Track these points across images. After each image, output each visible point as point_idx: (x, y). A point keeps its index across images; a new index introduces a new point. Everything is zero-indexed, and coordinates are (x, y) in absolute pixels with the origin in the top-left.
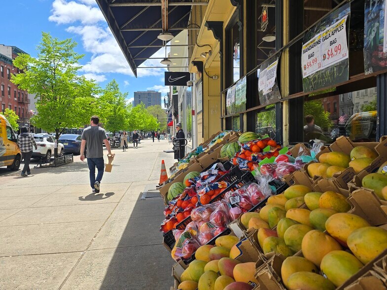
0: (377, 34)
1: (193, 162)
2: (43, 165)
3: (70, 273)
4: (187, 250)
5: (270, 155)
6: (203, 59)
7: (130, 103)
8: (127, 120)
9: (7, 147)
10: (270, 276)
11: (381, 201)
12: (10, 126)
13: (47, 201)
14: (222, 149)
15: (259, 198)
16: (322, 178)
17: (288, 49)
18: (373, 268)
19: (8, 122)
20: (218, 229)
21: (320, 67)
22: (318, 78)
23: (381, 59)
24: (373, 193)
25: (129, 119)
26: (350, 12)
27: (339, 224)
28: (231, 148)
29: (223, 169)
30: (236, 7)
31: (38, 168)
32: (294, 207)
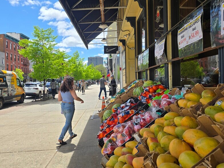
0: (218, 24)
1: (118, 98)
2: (37, 100)
3: (50, 162)
4: (110, 149)
5: (159, 94)
6: (125, 38)
7: (86, 64)
8: (84, 74)
9: (17, 90)
10: (150, 165)
11: (214, 122)
12: (19, 78)
13: (38, 121)
14: (134, 91)
15: (151, 120)
16: (184, 108)
17: (171, 33)
18: (204, 161)
19: (17, 76)
20: (127, 137)
21: (187, 43)
22: (187, 49)
23: (220, 39)
24: (209, 117)
25: (85, 73)
26: (203, 12)
27: (190, 136)
28: (139, 90)
29: (134, 102)
30: (142, 9)
31: (34, 102)
32: (168, 125)
